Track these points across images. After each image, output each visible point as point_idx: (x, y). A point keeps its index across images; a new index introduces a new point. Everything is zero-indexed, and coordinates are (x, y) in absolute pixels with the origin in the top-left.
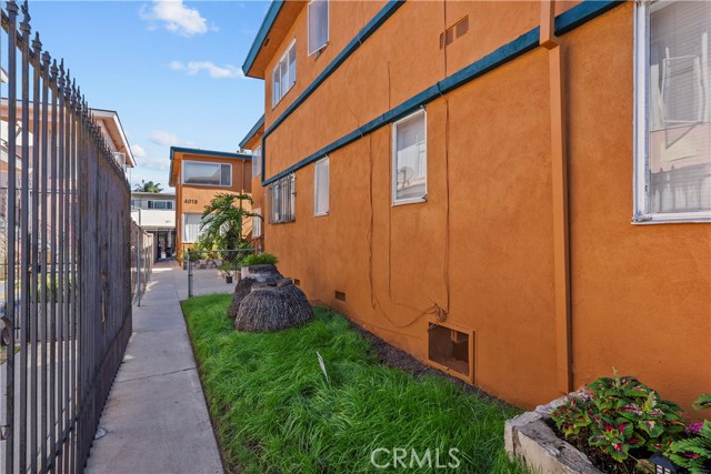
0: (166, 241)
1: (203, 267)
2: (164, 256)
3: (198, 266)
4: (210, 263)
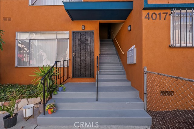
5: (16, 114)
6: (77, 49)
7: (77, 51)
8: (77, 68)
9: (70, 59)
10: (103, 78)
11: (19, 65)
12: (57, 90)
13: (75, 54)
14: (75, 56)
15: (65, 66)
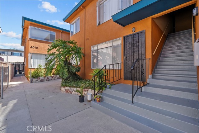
0: (19, 68)
1: (42, 81)
2: (18, 73)
3: (39, 80)
4: (46, 78)
5: (84, 96)
6: (128, 53)
7: (128, 54)
8: (128, 70)
9: (122, 63)
10: (155, 84)
11: (93, 67)
12: (106, 87)
13: (127, 57)
14: (127, 59)
15: (116, 69)
